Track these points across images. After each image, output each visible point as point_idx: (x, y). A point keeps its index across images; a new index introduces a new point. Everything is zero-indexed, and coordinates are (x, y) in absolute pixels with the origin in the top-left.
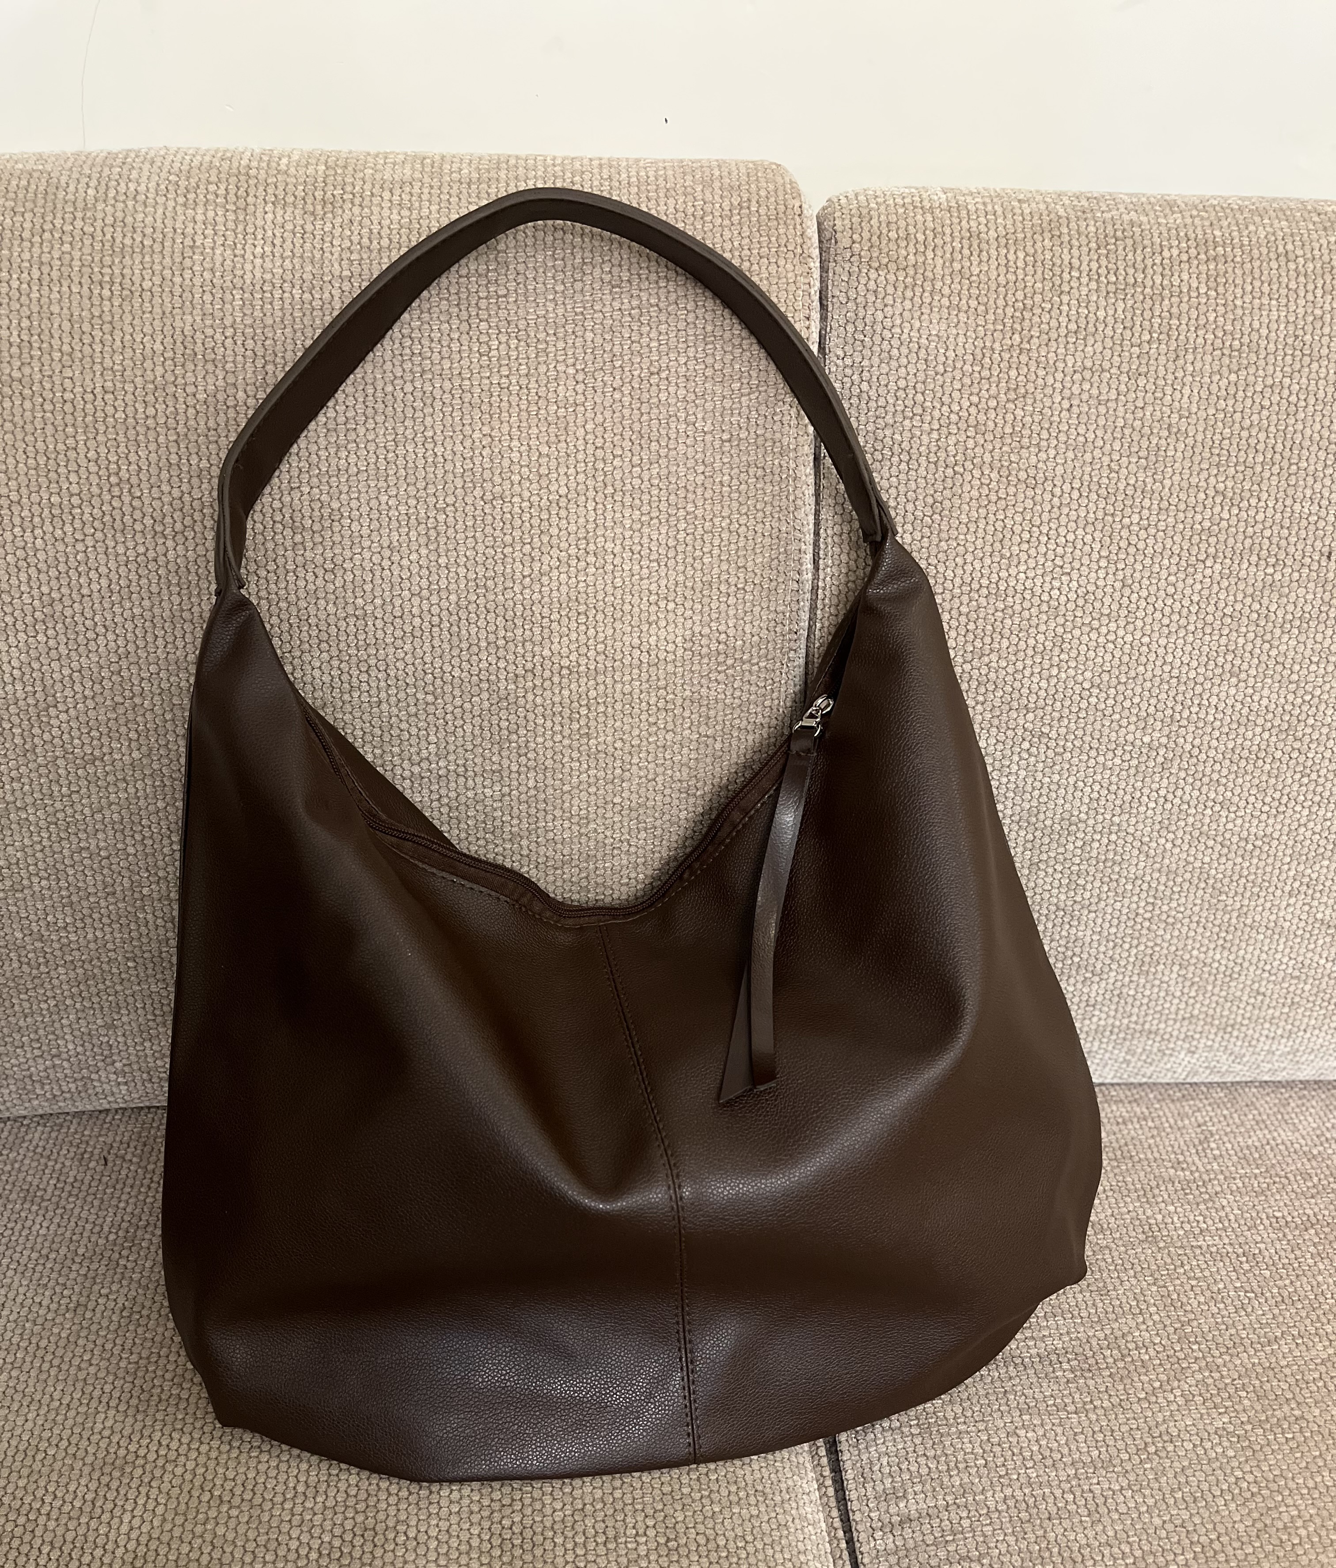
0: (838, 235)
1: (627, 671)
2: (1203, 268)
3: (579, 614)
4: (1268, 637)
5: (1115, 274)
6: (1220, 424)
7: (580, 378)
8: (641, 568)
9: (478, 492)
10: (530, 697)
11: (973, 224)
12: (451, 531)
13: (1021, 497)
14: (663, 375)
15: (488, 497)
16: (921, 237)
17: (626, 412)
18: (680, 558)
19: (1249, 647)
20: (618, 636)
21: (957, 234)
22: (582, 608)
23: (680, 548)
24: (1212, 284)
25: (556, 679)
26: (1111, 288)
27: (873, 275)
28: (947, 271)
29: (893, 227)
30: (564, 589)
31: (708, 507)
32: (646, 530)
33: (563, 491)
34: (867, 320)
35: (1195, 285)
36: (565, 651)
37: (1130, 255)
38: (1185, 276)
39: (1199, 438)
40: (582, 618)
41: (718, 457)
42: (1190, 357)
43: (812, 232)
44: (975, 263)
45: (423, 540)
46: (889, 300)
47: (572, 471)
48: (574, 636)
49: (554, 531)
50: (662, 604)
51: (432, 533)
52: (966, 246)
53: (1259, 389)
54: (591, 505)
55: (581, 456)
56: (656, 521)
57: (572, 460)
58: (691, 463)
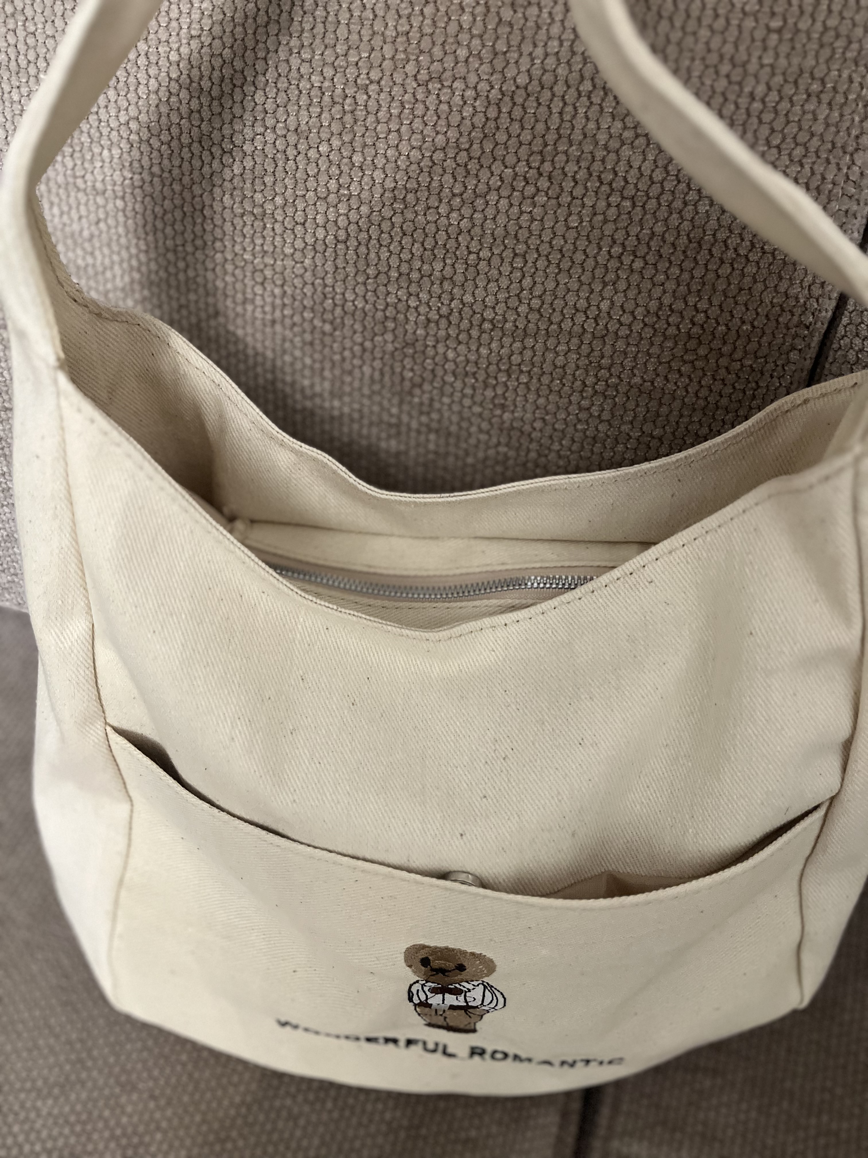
1: (563, 340)
3: (516, 255)
8: (609, 206)
9: (410, 68)
10: (441, 349)
12: (371, 119)
15: (423, 76)
20: (560, 293)
22: (521, 248)
25: (475, 333)
30: (501, 220)
32: (626, 151)
33: (522, 80)
36: (490, 300)
40: (518, 263)
41: (756, 53)
45: (336, 127)
48: (504, 282)
49: (502, 137)
50: (627, 260)
51: (348, 118)
58: (713, 58)
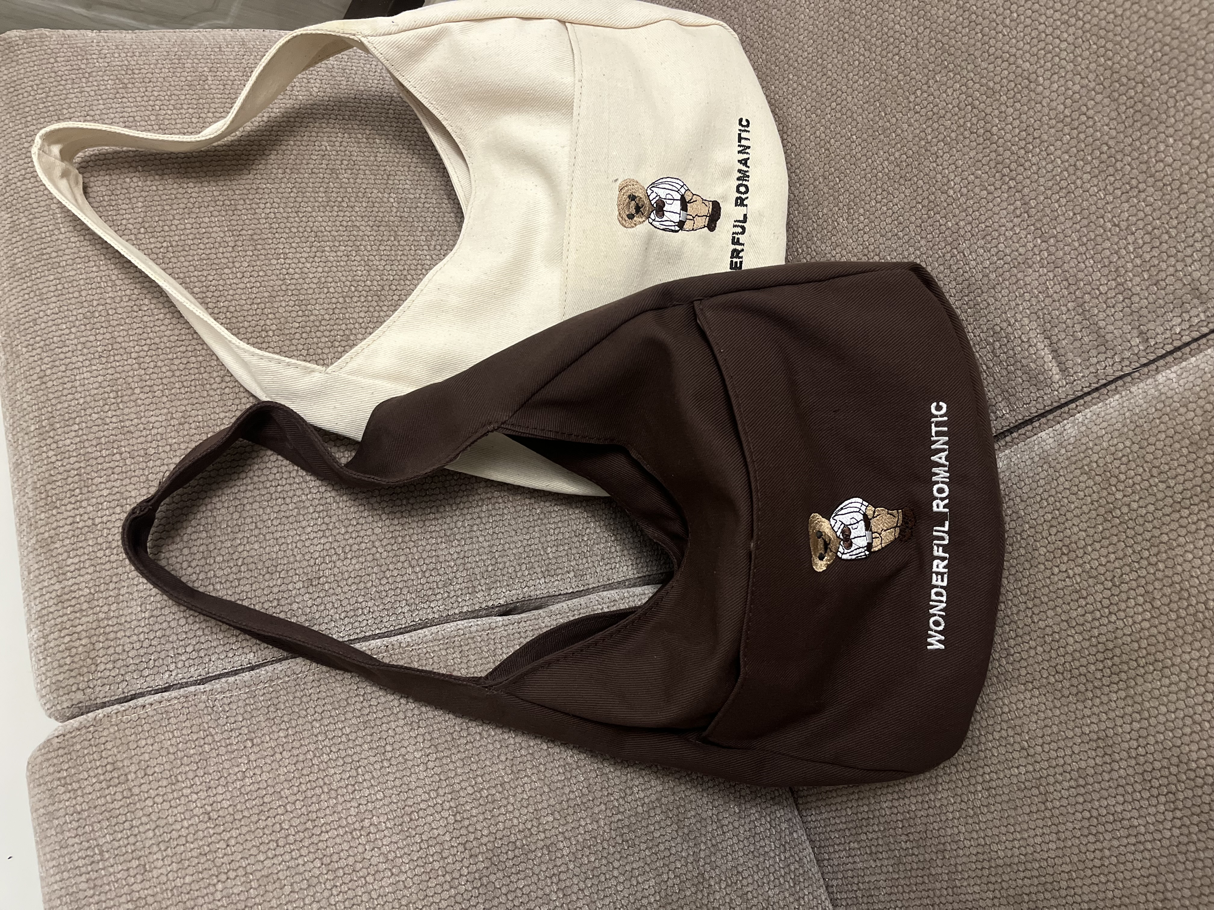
0: (75, 702)
1: (447, 768)
2: (60, 431)
3: (411, 820)
4: (317, 324)
5: (74, 490)
6: (173, 391)
7: (223, 877)
8: (365, 780)
11: (51, 603)
13: (252, 513)
14: (209, 808)
16: (67, 639)
17: (244, 830)
18: (350, 752)
19: (327, 333)
20: (421, 783)
21: (61, 613)
22: (406, 819)
23: (343, 754)
24: (71, 422)
25: (466, 823)
26: (85, 490)
27: (102, 667)
28: (91, 612)
29: (62, 662)
30: (395, 838)
31: (307, 741)
32: (334, 786)
33: (317, 863)
34: (137, 662)
35: (73, 434)
36: (443, 823)
37: (59, 483)
38: (68, 442)
39: (186, 402)
40: (415, 816)
41: (266, 745)
42: (128, 423)
43: (75, 722)
44: (81, 593)
46: (119, 649)
47: (300, 861)
48: (430, 819)
49: (351, 860)
50: (389, 755)
52: (69, 603)
53: (143, 372)
54: (325, 836)
55: (287, 857)
56: (326, 780)
57: (292, 863)
58: (275, 765)
